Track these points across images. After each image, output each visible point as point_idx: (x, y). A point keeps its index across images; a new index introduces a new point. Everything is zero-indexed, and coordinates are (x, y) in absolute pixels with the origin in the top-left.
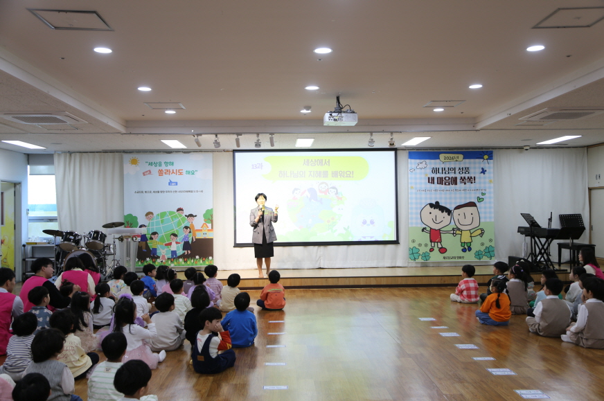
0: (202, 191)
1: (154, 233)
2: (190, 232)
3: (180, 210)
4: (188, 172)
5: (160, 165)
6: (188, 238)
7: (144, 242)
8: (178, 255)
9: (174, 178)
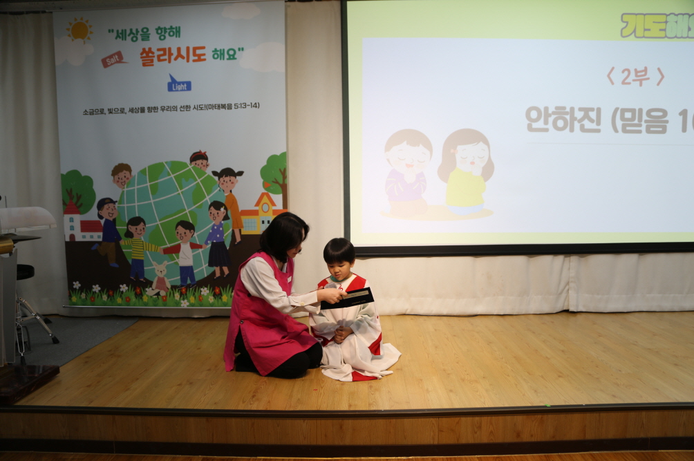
0: (256, 106)
1: (136, 221)
2: (226, 218)
3: (199, 157)
4: (218, 54)
5: (146, 37)
6: (222, 233)
7: (113, 244)
8: (198, 278)
9: (181, 70)
